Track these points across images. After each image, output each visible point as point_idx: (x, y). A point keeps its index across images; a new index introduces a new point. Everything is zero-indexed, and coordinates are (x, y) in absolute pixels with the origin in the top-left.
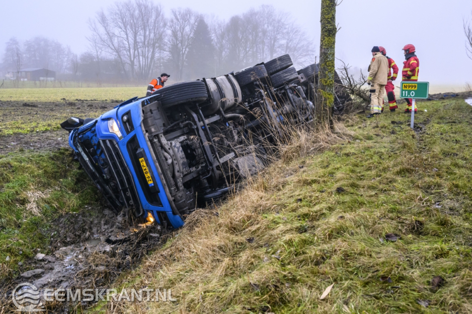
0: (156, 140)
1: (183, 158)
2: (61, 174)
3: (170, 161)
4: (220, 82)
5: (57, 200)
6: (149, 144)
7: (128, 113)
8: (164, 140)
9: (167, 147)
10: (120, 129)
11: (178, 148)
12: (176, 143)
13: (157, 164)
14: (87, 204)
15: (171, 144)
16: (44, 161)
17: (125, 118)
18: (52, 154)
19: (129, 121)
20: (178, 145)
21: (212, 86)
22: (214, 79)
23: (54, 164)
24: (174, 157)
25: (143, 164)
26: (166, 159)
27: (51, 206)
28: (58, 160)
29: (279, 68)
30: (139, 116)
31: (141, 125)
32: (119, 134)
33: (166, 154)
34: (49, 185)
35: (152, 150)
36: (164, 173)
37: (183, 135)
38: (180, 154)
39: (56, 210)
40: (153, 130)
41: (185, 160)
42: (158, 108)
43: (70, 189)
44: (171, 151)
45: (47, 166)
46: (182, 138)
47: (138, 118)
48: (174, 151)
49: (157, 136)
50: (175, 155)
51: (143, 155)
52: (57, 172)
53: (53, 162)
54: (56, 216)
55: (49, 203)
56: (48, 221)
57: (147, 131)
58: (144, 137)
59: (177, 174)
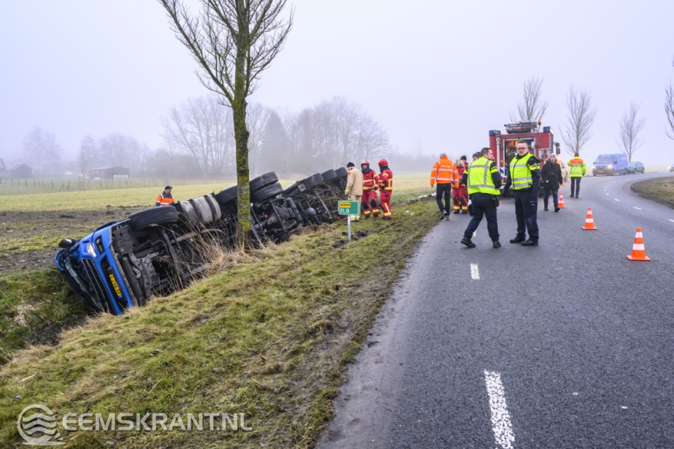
0: (125, 259)
1: (152, 272)
2: (55, 288)
3: (139, 276)
4: (196, 202)
5: (46, 311)
6: (118, 262)
7: (100, 237)
8: (133, 258)
9: (137, 264)
10: (95, 251)
11: (148, 264)
12: (147, 260)
13: (126, 279)
14: (75, 314)
15: (141, 260)
16: (39, 278)
17: (98, 241)
18: (50, 270)
19: (101, 243)
20: (148, 261)
21: (188, 207)
22: (191, 201)
23: (50, 279)
24: (144, 272)
25: (113, 279)
26: (136, 274)
27: (39, 317)
28: (55, 275)
29: (263, 185)
30: (109, 240)
31: (110, 247)
32: (95, 255)
33: (136, 270)
34: (41, 298)
35: (120, 267)
36: (132, 285)
37: (156, 251)
38: (150, 269)
39: (43, 320)
40: (122, 250)
41: (155, 274)
42: (128, 231)
43: (61, 301)
44: (141, 267)
45: (41, 282)
46: (154, 255)
47: (108, 241)
48: (143, 267)
49: (127, 255)
50: (144, 269)
51: (112, 272)
52: (52, 287)
53: (49, 278)
54: (41, 326)
55: (36, 315)
56: (32, 330)
57: (116, 252)
58: (114, 258)
59: (146, 286)
